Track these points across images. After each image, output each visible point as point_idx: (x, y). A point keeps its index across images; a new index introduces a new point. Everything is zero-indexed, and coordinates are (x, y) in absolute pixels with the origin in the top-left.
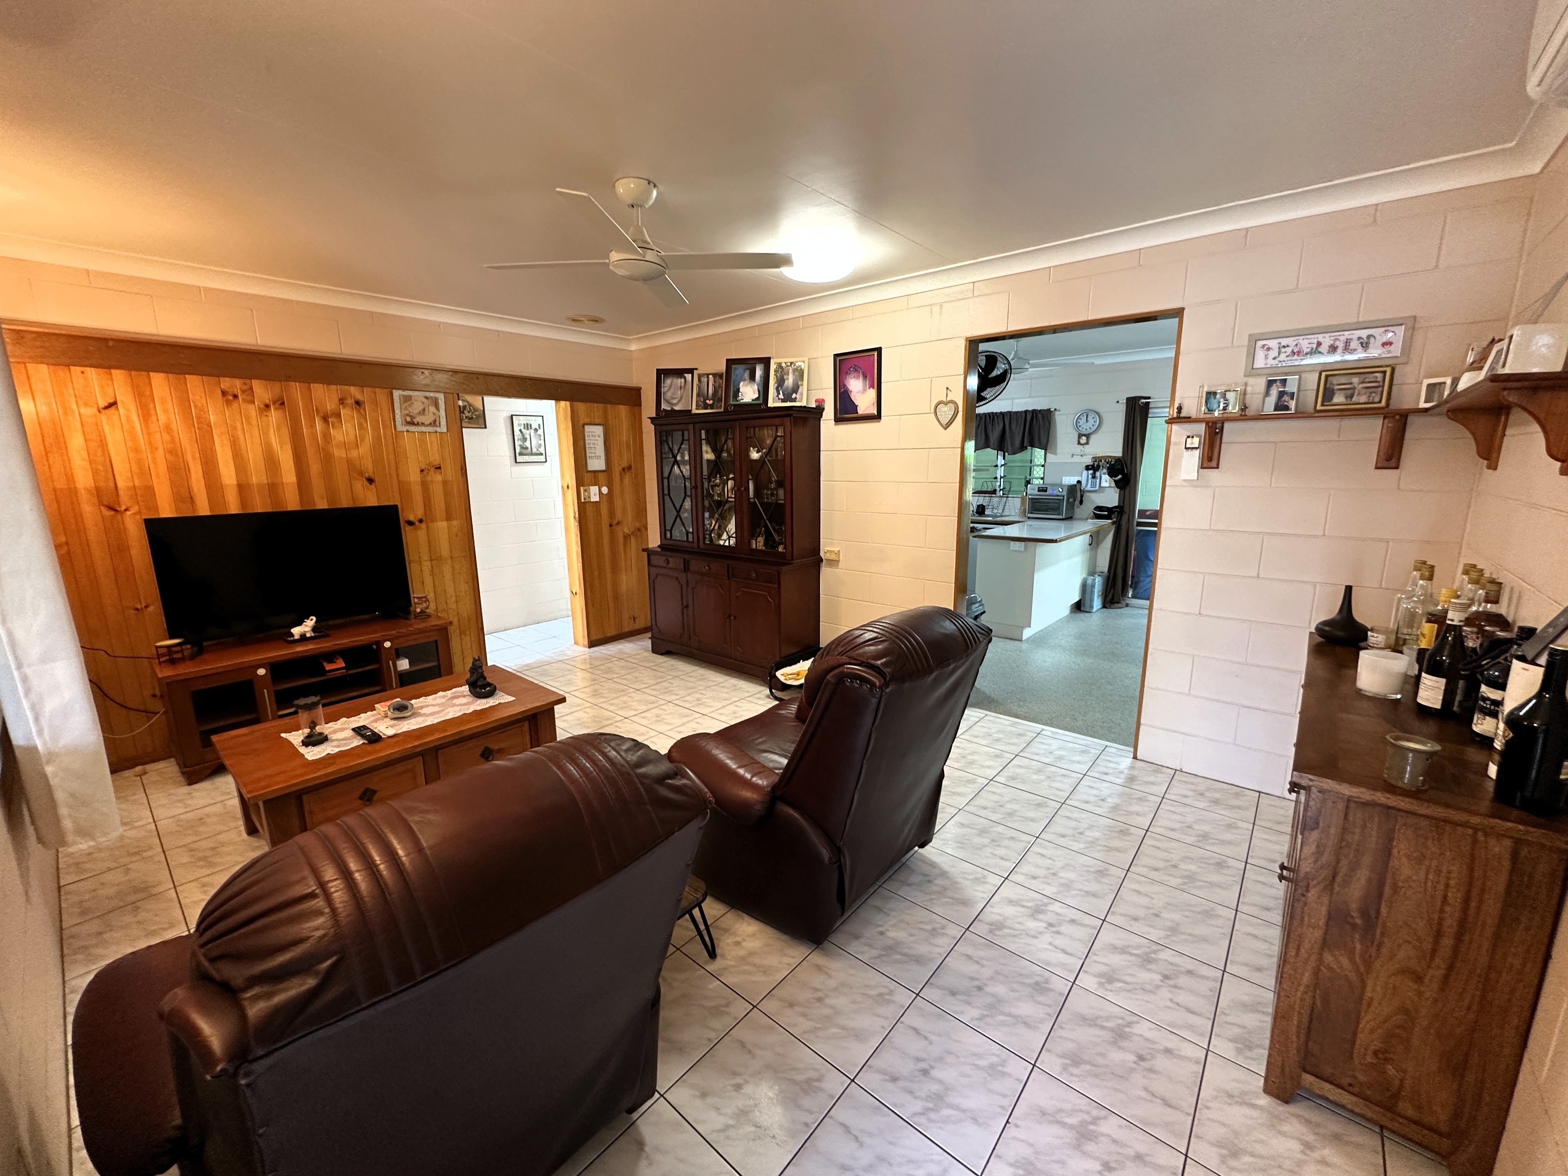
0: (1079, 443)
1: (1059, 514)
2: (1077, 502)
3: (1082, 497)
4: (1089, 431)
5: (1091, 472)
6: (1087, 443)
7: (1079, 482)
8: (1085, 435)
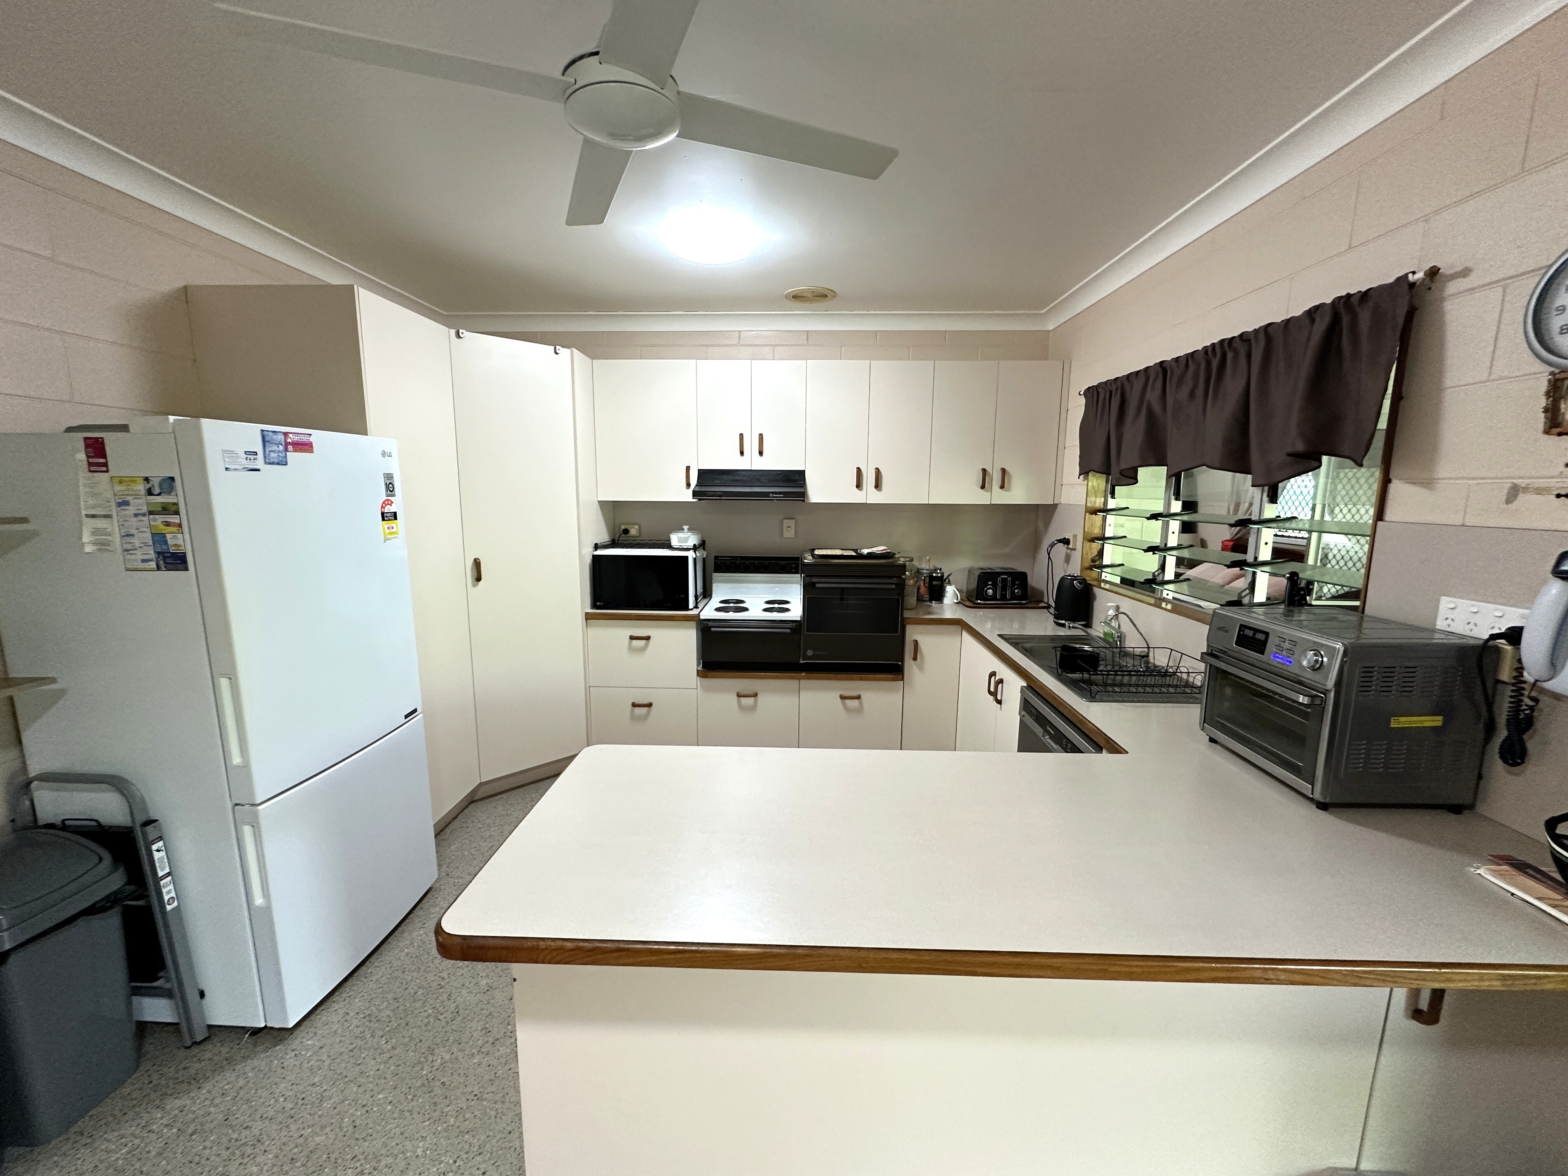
0: (1554, 424)
1: (1298, 771)
3: (1519, 722)
7: (1514, 635)
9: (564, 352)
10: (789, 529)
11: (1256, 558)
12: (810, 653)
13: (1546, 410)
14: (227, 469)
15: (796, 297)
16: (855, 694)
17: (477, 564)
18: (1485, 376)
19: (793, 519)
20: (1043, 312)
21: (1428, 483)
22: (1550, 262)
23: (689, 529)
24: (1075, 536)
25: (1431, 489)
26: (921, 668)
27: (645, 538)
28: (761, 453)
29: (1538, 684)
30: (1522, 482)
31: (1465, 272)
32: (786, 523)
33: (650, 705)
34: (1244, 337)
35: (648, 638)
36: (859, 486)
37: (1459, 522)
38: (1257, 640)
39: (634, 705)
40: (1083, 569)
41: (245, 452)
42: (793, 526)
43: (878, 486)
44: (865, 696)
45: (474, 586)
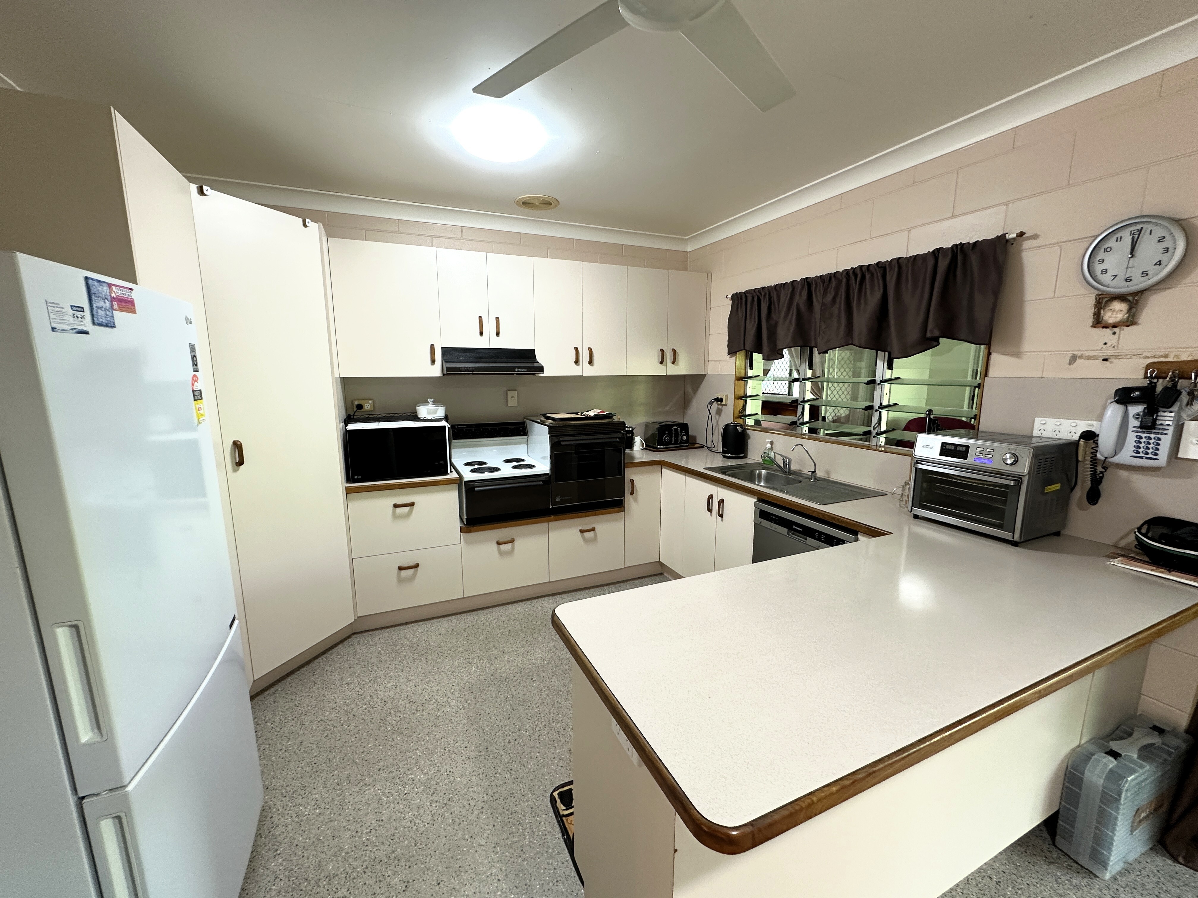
0: (1098, 322)
1: (1000, 527)
2: (1080, 493)
3: (1097, 480)
4: (1139, 284)
5: (1136, 409)
6: (1130, 321)
7: (1089, 436)
8: (1121, 298)
9: (313, 227)
10: (513, 399)
11: (881, 404)
12: (558, 499)
13: (1095, 314)
14: (53, 329)
15: (526, 204)
16: (590, 527)
17: (237, 446)
18: (1052, 295)
19: (516, 390)
20: (687, 238)
21: (1017, 354)
22: (1097, 234)
23: (433, 402)
24: (727, 396)
25: (1018, 358)
26: (636, 500)
27: (378, 412)
28: (498, 334)
29: (1107, 460)
30: (1079, 353)
31: (1035, 237)
32: (510, 394)
33: (417, 566)
34: (880, 266)
35: (412, 504)
36: (577, 362)
37: (1040, 376)
38: (959, 451)
39: (401, 568)
40: (735, 418)
41: (72, 306)
42: (516, 396)
43: (591, 362)
44: (599, 528)
45: (235, 471)
